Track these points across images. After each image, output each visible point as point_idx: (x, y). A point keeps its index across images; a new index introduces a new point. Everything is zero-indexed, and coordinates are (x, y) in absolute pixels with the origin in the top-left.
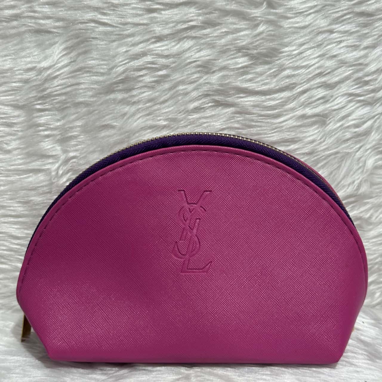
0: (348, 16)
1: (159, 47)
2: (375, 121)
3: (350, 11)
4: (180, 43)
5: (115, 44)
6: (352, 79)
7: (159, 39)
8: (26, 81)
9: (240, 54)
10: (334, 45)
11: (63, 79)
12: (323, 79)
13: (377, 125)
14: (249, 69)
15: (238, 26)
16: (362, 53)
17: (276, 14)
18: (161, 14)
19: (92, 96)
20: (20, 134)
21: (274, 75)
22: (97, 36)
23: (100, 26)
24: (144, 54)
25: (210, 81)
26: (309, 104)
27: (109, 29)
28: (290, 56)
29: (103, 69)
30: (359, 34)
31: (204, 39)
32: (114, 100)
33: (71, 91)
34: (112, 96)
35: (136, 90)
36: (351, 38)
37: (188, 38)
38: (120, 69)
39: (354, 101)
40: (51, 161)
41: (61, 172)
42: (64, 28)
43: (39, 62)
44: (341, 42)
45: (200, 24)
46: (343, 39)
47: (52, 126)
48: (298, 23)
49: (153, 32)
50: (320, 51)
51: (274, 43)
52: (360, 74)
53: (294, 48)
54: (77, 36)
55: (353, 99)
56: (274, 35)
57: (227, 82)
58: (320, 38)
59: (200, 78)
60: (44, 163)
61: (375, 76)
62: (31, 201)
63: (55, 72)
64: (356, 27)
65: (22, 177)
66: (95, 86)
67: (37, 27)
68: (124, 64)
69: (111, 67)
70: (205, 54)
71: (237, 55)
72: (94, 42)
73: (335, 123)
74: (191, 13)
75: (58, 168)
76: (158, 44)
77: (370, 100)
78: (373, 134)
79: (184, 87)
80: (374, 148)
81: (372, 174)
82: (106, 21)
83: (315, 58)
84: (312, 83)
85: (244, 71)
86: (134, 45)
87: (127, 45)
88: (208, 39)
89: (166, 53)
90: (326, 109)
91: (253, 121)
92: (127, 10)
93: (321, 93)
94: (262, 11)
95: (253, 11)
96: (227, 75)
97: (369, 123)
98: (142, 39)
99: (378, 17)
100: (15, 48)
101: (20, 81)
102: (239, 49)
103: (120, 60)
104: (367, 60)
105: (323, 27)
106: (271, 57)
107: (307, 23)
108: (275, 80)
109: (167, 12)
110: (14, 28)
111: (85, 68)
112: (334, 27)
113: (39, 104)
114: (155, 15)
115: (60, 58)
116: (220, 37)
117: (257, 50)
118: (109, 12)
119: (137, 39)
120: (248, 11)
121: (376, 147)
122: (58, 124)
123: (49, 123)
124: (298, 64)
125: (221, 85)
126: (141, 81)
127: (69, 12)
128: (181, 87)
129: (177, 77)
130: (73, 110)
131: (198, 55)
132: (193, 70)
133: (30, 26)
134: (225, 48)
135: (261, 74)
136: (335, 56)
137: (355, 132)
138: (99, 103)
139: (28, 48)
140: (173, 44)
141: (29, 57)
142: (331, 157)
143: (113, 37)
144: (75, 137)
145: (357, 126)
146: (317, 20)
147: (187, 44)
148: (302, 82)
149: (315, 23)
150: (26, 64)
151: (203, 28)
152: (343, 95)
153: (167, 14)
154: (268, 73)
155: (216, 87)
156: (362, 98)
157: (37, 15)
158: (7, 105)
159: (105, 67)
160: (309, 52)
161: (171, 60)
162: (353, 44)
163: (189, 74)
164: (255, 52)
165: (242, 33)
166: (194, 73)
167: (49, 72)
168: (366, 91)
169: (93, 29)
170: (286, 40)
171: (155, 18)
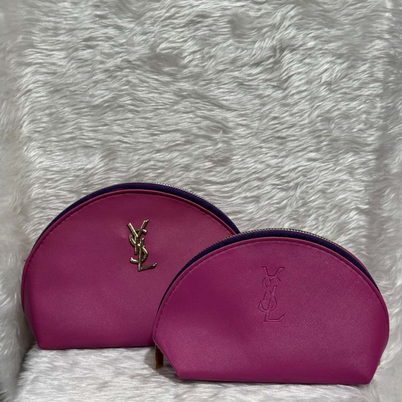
0: (271, 139)
1: (158, 156)
2: (288, 201)
3: (271, 136)
4: (172, 153)
5: (132, 154)
6: (274, 176)
7: (159, 151)
8: (78, 176)
9: (207, 160)
10: (263, 155)
11: (100, 175)
12: (257, 175)
13: (289, 203)
14: (213, 169)
15: (205, 144)
16: (280, 160)
17: (228, 137)
18: (159, 136)
21: (228, 173)
22: (121, 150)
23: (123, 144)
24: (149, 160)
25: (189, 176)
26: (249, 190)
27: (128, 145)
28: (237, 162)
30: (277, 149)
31: (185, 151)
33: (105, 182)
36: (273, 151)
37: (176, 150)
38: (135, 169)
39: (276, 188)
42: (101, 145)
43: (86, 165)
44: (267, 153)
45: (183, 143)
46: (268, 152)
48: (241, 142)
49: (154, 147)
50: (255, 159)
51: (227, 154)
52: (279, 172)
53: (238, 157)
54: (109, 150)
56: (227, 150)
57: (199, 177)
58: (254, 151)
59: (183, 174)
61: (288, 174)
63: (95, 171)
64: (276, 145)
66: (119, 179)
67: (85, 144)
68: (137, 166)
69: (129, 167)
70: (186, 160)
71: (205, 161)
72: (119, 153)
73: (265, 202)
74: (177, 136)
77: (285, 188)
78: (287, 208)
79: (173, 180)
80: (288, 217)
82: (127, 141)
83: (252, 163)
84: (250, 177)
85: (210, 170)
86: (143, 155)
87: (139, 155)
88: (188, 152)
89: (162, 159)
90: (259, 193)
91: (215, 200)
92: (139, 135)
93: (256, 183)
94: (220, 135)
95: (214, 136)
96: (199, 173)
97: (285, 202)
98: (148, 152)
99: (288, 139)
100: (72, 156)
101: (74, 176)
102: (207, 157)
103: (135, 163)
104: (283, 164)
105: (256, 145)
106: (225, 162)
107: (246, 143)
108: (228, 176)
109: (163, 136)
110: (71, 145)
111: (113, 168)
112: (262, 145)
113: (85, 190)
114: (156, 137)
115: (99, 162)
116: (195, 150)
118: (128, 136)
119: (145, 151)
120: (212, 135)
121: (290, 216)
124: (241, 166)
125: (195, 179)
127: (104, 136)
129: (169, 173)
131: (182, 161)
132: (179, 170)
133: (80, 144)
134: (198, 157)
135: (220, 172)
136: (264, 162)
137: (277, 207)
139: (79, 156)
140: (167, 154)
141: (80, 162)
142: (262, 223)
143: (131, 150)
145: (278, 203)
146: (253, 140)
147: (175, 154)
148: (244, 177)
149: (251, 143)
150: (78, 166)
151: (185, 145)
152: (269, 185)
153: (163, 137)
154: (224, 172)
155: (193, 180)
156: (281, 187)
157: (85, 137)
158: (66, 191)
159: (125, 168)
160: (248, 160)
161: (166, 163)
162: (274, 155)
163: (176, 172)
164: (216, 159)
165: (208, 148)
166: (179, 171)
167: (92, 171)
168: (283, 182)
169: (118, 146)
170: (234, 152)
171: (156, 139)
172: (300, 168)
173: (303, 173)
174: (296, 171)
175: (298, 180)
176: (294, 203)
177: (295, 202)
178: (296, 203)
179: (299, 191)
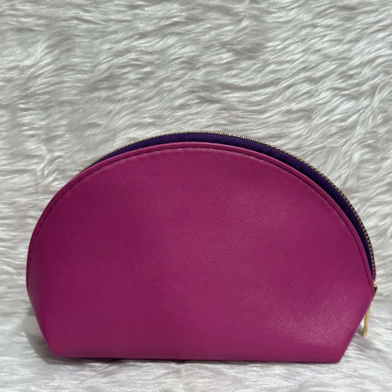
0: (331, 11)
1: (143, 44)
2: (360, 116)
3: (332, 5)
4: (165, 40)
5: (98, 42)
6: (336, 74)
7: (143, 35)
8: (9, 81)
9: (225, 50)
10: (318, 39)
11: (47, 78)
12: (308, 74)
13: (361, 119)
14: (234, 64)
15: (221, 22)
16: (346, 47)
17: (259, 9)
18: (144, 10)
19: (76, 95)
20: (4, 134)
21: (259, 71)
22: (81, 34)
23: (83, 23)
24: (128, 51)
25: (195, 78)
26: (294, 99)
27: (92, 26)
28: (274, 51)
29: (87, 67)
30: (342, 28)
31: (188, 35)
32: (99, 98)
33: (55, 90)
34: (96, 94)
35: (121, 87)
36: (334, 31)
37: (172, 34)
38: (104, 66)
39: (340, 95)
40: (36, 161)
41: (46, 172)
42: (46, 25)
43: (22, 61)
44: (324, 36)
45: (183, 20)
46: (326, 33)
47: (36, 126)
48: (281, 17)
49: (136, 29)
50: (304, 45)
51: (258, 38)
52: (344, 68)
53: (278, 43)
54: (60, 34)
55: (338, 93)
56: (257, 30)
57: (212, 78)
58: (304, 32)
59: (185, 74)
60: (29, 163)
61: (359, 70)
62: (16, 202)
63: (38, 70)
64: (339, 21)
65: (7, 177)
66: (80, 84)
67: (19, 25)
68: (108, 61)
69: (94, 64)
70: (189, 51)
71: (221, 51)
72: (77, 40)
73: (321, 118)
74: (174, 9)
75: (44, 168)
76: (142, 41)
77: (354, 94)
78: (358, 128)
79: (169, 84)
80: (359, 142)
81: (358, 168)
82: (88, 18)
83: (299, 53)
84: (297, 78)
85: (229, 66)
86: (118, 42)
87: (110, 42)
88: (192, 35)
89: (150, 49)
90: (311, 104)
91: (238, 117)
92: (110, 7)
93: (306, 87)
94: (245, 6)
95: (236, 6)
96: (212, 72)
97: (354, 117)
98: (126, 36)
99: (360, 10)
101: (3, 80)
102: (224, 45)
103: (104, 57)
104: (351, 54)
105: (307, 22)
106: (255, 52)
107: (290, 18)
108: (260, 75)
109: (150, 8)
111: (68, 66)
112: (316, 21)
113: (23, 103)
114: (138, 11)
115: (43, 56)
116: (203, 33)
117: (241, 45)
118: (91, 9)
119: (120, 36)
120: (232, 6)
121: (362, 141)
122: (43, 123)
123: (33, 122)
124: (282, 58)
125: (206, 81)
126: (125, 79)
127: (51, 10)
128: (166, 84)
129: (161, 73)
130: (57, 109)
131: (182, 51)
132: (178, 67)
133: (12, 25)
134: (209, 44)
135: (246, 70)
136: (319, 51)
137: (341, 127)
138: (83, 101)
139: (10, 47)
140: (158, 40)
141: (11, 56)
142: (318, 152)
143: (97, 35)
144: (60, 136)
145: (342, 120)
146: (300, 14)
147: (171, 40)
148: (287, 76)
149: (298, 18)
150: (9, 63)
151: (186, 24)
152: (328, 90)
153: (150, 10)
154: (253, 68)
155: (201, 83)
156: (347, 92)
157: (18, 13)
159: (89, 64)
160: (292, 47)
161: (155, 56)
162: (336, 38)
163: (173, 71)
164: (240, 47)
165: (226, 29)
166: (178, 70)
167: (32, 70)
168: (350, 85)
169: (75, 27)
170: (269, 35)
171: (139, 14)
172: (380, 60)
173: (384, 67)
174: (374, 65)
175: (376, 80)
176: (370, 120)
177: (371, 117)
178: (373, 119)
179: (377, 98)
